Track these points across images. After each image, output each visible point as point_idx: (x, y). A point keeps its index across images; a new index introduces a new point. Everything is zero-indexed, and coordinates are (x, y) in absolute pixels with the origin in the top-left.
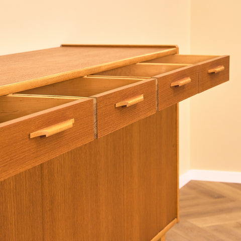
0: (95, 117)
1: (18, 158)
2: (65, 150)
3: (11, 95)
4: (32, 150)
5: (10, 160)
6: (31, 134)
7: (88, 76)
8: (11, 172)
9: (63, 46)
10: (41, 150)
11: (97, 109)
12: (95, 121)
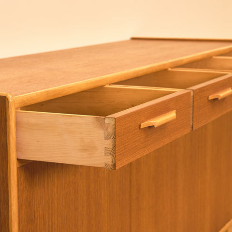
0: (191, 108)
1: (130, 148)
2: (167, 141)
3: (107, 86)
4: (142, 140)
5: (125, 149)
6: (141, 124)
7: (171, 68)
8: (125, 161)
9: (133, 39)
10: (148, 140)
11: (193, 102)
12: (191, 112)
